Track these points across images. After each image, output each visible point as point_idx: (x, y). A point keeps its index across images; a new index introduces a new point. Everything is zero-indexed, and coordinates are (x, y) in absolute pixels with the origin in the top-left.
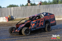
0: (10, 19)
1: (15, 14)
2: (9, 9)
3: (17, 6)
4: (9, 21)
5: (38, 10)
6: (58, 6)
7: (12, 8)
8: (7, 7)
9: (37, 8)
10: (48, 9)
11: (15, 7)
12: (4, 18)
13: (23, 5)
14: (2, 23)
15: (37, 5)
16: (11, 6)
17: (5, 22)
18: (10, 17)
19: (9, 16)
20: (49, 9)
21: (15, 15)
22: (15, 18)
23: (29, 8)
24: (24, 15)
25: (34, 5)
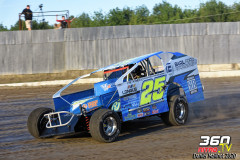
6: (128, 34)
9: (53, 37)
10: (91, 44)
20: (94, 43)
23: (23, 40)
24: (5, 62)
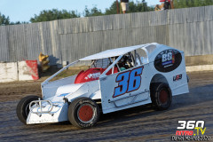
0: (45, 68)
1: (64, 50)
2: (41, 28)
3: (73, 16)
4: (40, 77)
5: (157, 28)
7: (53, 24)
8: (32, 20)
11: (65, 21)
12: (22, 64)
13: (96, 13)
14: (14, 86)
15: (152, 9)
16: (48, 16)
17: (26, 81)
18: (45, 59)
19: (40, 59)
21: (67, 51)
22: (65, 63)
25: (143, 8)
